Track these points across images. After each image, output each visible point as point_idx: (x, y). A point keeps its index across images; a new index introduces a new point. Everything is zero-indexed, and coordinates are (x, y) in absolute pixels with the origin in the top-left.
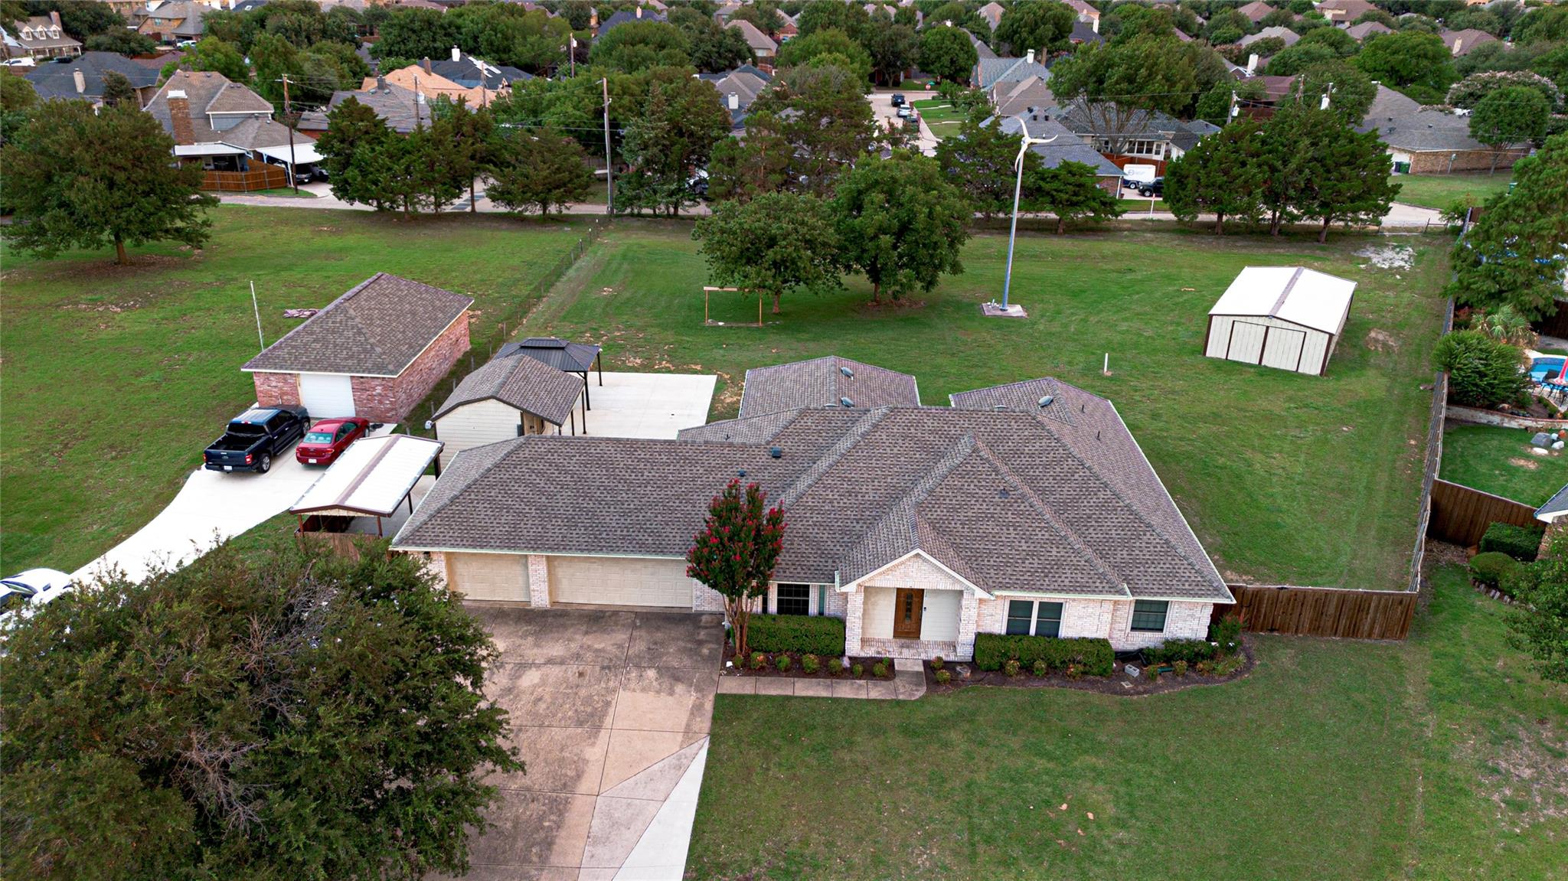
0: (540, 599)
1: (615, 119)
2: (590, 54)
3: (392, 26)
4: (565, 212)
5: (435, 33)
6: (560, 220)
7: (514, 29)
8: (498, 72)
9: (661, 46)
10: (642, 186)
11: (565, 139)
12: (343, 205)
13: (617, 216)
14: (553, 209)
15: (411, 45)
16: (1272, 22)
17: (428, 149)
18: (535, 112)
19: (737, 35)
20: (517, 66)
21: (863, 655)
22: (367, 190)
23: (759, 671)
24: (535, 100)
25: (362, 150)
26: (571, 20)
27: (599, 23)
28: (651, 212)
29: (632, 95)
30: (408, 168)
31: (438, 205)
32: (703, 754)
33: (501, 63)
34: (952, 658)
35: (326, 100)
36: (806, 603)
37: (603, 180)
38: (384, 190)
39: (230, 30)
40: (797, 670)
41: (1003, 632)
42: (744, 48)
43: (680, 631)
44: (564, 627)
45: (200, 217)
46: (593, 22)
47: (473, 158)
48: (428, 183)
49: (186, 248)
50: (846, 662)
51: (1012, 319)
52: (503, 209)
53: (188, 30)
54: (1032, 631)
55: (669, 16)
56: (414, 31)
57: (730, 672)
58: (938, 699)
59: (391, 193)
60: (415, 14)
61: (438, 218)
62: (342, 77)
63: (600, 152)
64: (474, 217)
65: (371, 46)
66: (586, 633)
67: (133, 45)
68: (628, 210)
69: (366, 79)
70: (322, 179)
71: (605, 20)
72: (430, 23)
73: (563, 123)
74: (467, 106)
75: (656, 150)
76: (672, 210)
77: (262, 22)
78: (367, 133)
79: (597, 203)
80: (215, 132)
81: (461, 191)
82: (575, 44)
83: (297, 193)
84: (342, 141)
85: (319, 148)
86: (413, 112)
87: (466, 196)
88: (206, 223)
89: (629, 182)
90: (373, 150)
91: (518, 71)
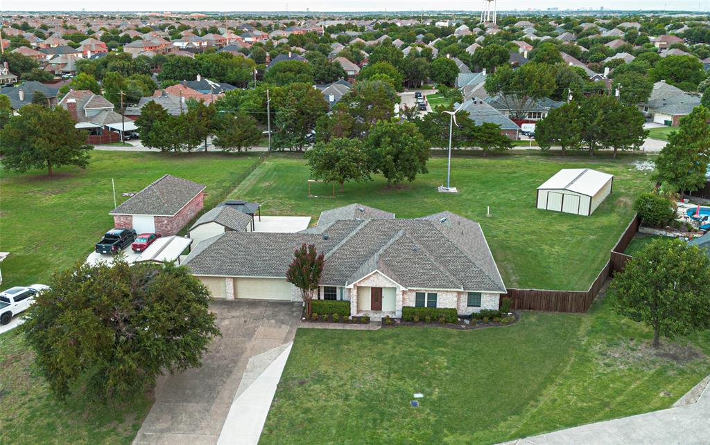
0: (230, 297)
1: (273, 108)
2: (264, 76)
3: (167, 65)
4: (249, 150)
5: (189, 68)
6: (247, 154)
7: (227, 65)
8: (219, 86)
9: (299, 72)
10: (285, 137)
11: (249, 117)
12: (147, 149)
13: (273, 152)
14: (243, 149)
15: (177, 74)
16: (621, 50)
17: (187, 123)
18: (236, 105)
19: (338, 65)
20: (228, 83)
21: (358, 316)
22: (158, 141)
23: (316, 320)
24: (236, 100)
25: (157, 123)
26: (256, 59)
27: (271, 60)
28: (289, 149)
29: (282, 96)
30: (176, 132)
31: (190, 148)
32: (291, 346)
33: (221, 81)
34: (394, 317)
35: (137, 101)
36: (335, 295)
37: (266, 136)
38: (166, 141)
39: (90, 69)
40: (330, 320)
41: (414, 306)
42: (341, 71)
43: (285, 308)
44: (240, 307)
45: (85, 155)
46: (267, 59)
47: (206, 126)
48: (186, 138)
49: (78, 168)
50: (350, 318)
51: (451, 194)
52: (220, 150)
53: (68, 68)
54: (426, 306)
55: (306, 55)
56: (179, 67)
57: (304, 321)
58: (385, 329)
59: (168, 143)
60: (179, 59)
61: (190, 155)
62: (145, 90)
63: (265, 123)
64: (206, 154)
65: (157, 74)
66: (248, 308)
67: (43, 77)
68: (278, 149)
69: (156, 91)
70: (136, 138)
71: (274, 58)
72: (186, 63)
73: (248, 110)
74: (204, 103)
75: (291, 121)
76: (299, 149)
77: (105, 64)
78: (158, 116)
79: (264, 147)
80: (87, 118)
81: (201, 142)
82: (256, 72)
83: (124, 145)
84: (147, 120)
85: (136, 124)
86: (179, 106)
87: (203, 144)
88: (88, 157)
89: (278, 136)
90: (161, 124)
91: (229, 85)
